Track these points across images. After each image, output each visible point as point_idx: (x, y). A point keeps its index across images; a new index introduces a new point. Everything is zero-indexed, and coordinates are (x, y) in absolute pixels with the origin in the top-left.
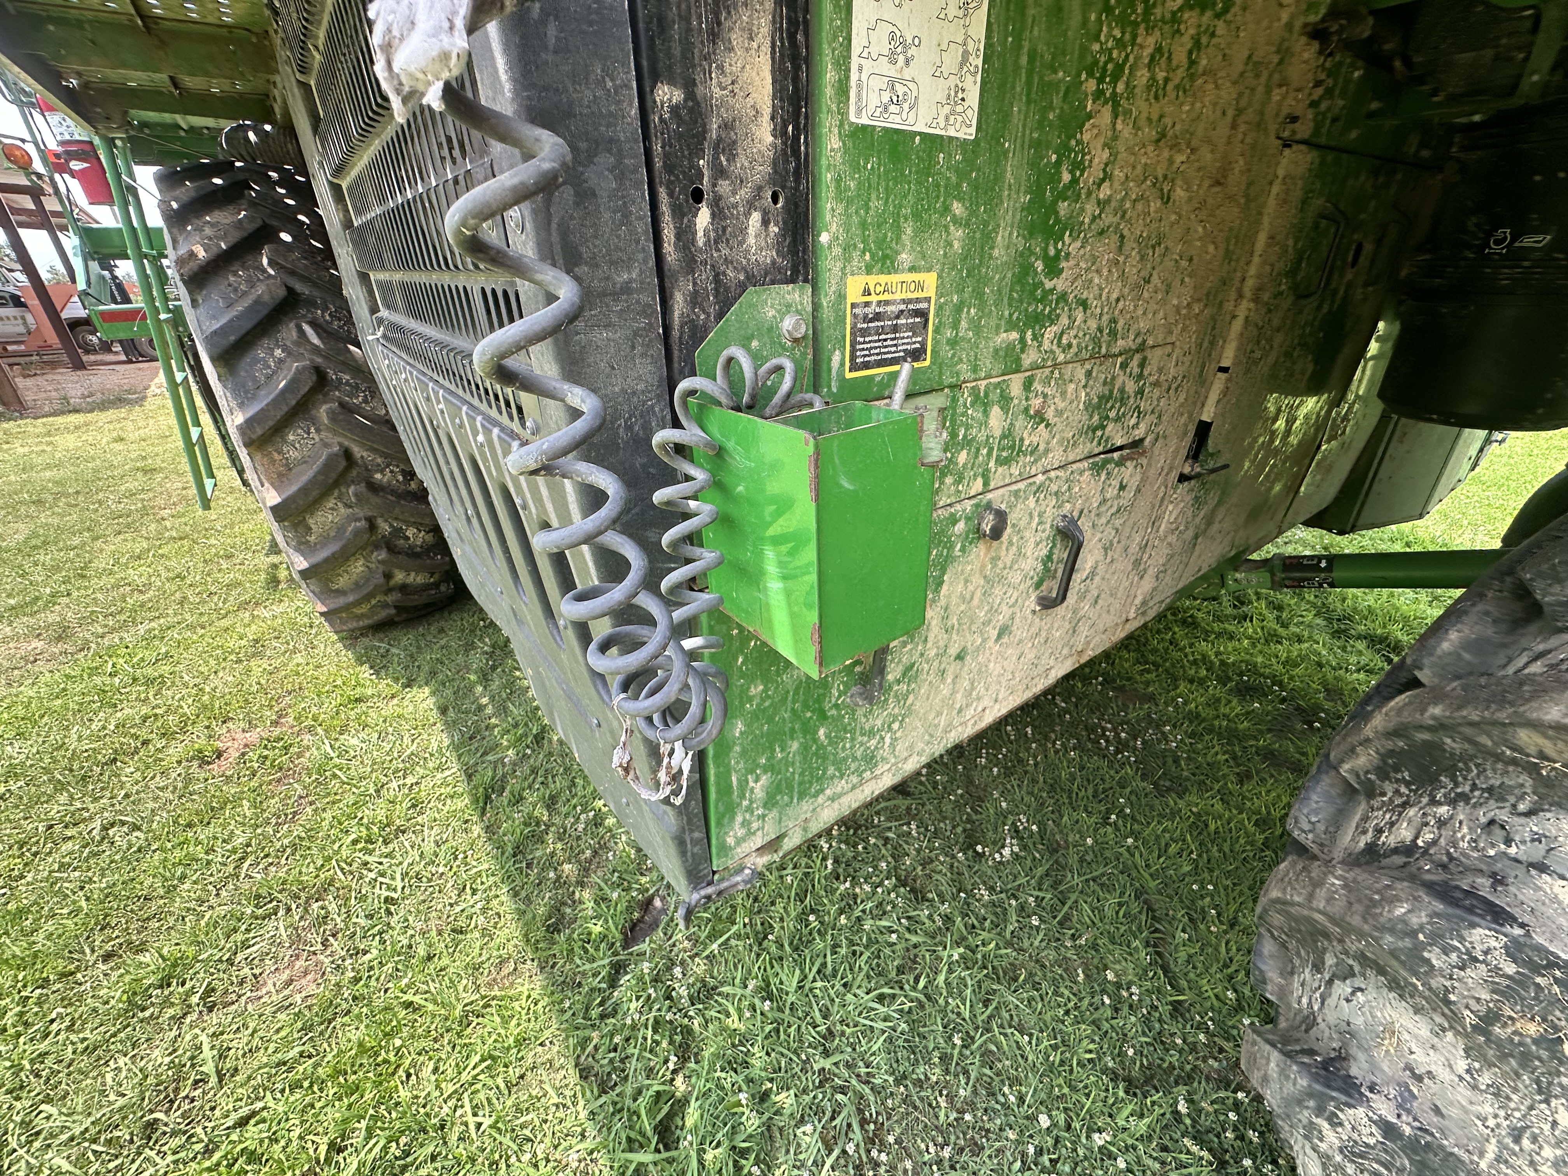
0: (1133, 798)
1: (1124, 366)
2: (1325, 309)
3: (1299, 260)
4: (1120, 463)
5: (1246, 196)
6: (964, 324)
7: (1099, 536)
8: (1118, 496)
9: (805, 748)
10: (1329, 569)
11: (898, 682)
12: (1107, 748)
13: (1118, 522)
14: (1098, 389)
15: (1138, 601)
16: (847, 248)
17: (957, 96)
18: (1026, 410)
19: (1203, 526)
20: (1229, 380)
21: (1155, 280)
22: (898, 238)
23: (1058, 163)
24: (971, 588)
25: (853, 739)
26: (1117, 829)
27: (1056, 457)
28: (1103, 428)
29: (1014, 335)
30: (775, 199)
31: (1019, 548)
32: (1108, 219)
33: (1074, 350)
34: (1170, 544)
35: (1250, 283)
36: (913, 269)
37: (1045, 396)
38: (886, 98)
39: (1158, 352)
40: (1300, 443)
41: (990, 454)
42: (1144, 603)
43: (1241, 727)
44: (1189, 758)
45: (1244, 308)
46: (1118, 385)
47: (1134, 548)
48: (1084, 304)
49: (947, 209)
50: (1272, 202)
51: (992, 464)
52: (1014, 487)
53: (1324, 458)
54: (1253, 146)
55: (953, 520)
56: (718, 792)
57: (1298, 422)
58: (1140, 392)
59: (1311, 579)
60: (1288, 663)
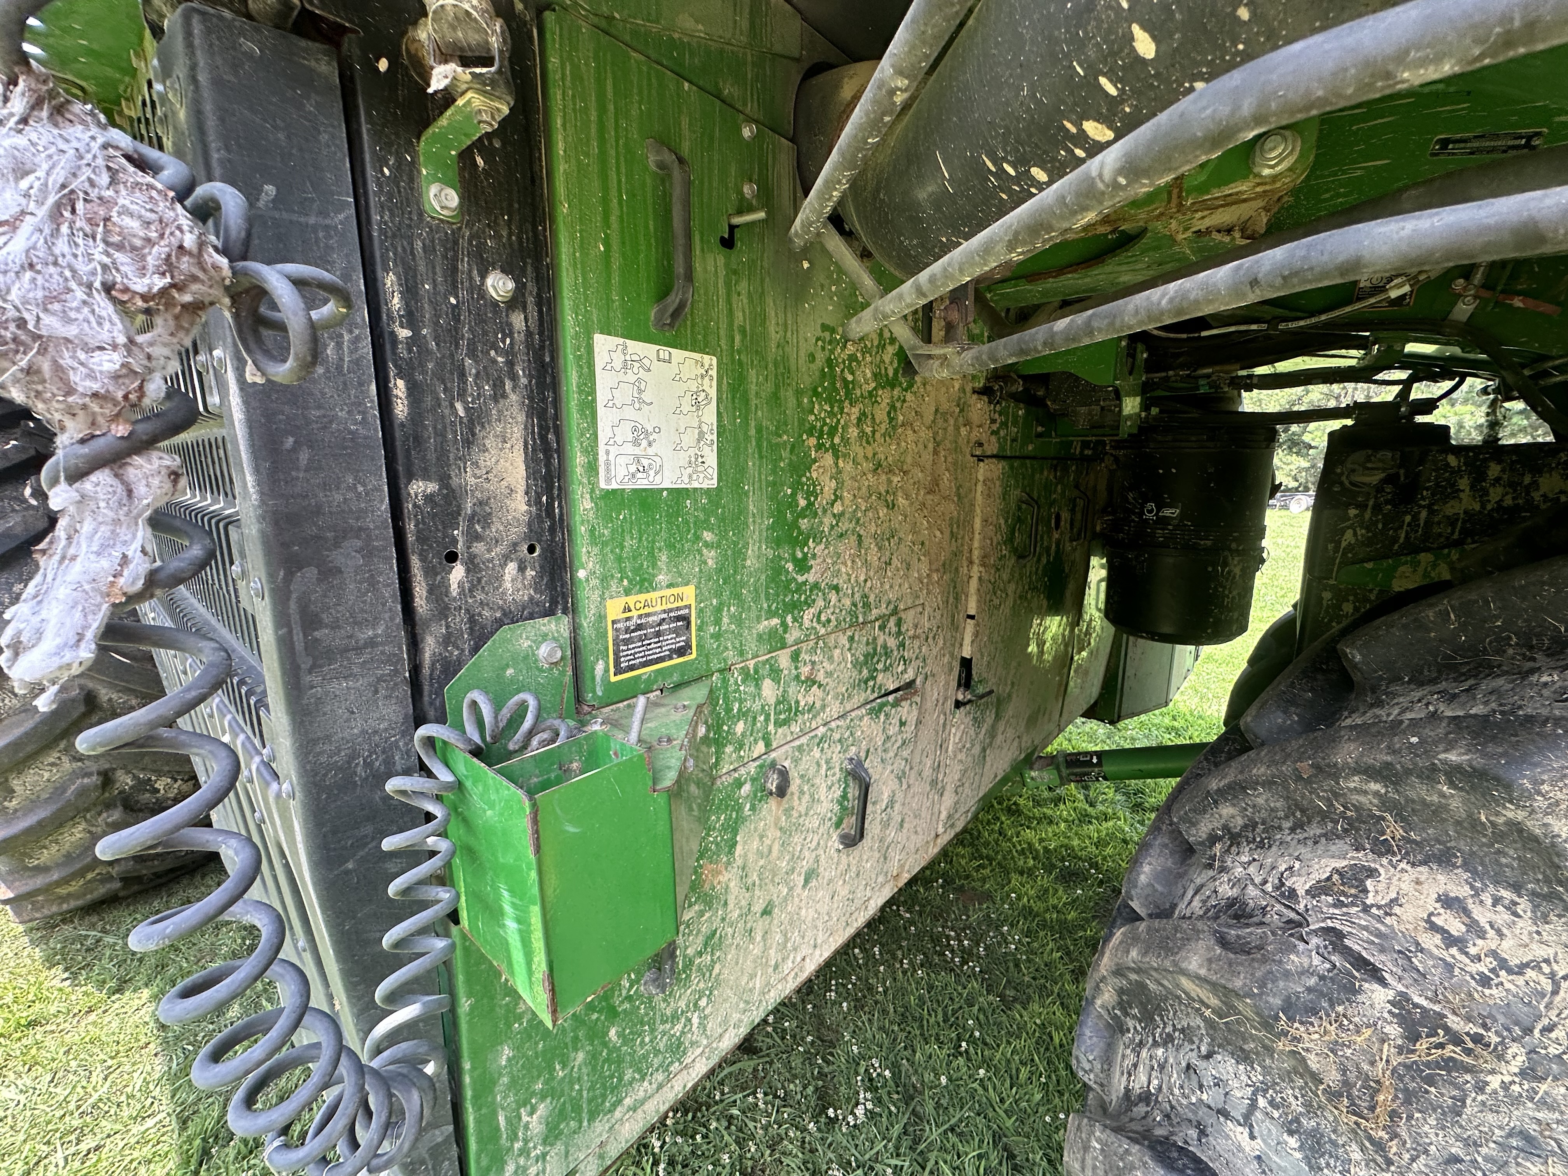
0: (981, 1017)
1: (882, 628)
2: (1044, 560)
3: (1013, 532)
4: (896, 704)
5: (959, 496)
6: (725, 620)
7: (889, 768)
8: (901, 732)
9: (594, 1056)
10: (1099, 764)
11: (700, 954)
12: (952, 959)
13: (905, 754)
14: (861, 650)
15: (944, 815)
16: (604, 580)
17: (698, 460)
18: (797, 677)
19: (988, 740)
20: (978, 625)
21: (895, 562)
22: (654, 565)
23: (794, 495)
24: (768, 842)
25: (653, 1030)
26: (969, 1059)
27: (834, 709)
28: (874, 678)
29: (775, 621)
30: (531, 550)
31: (812, 796)
32: (845, 525)
33: (834, 623)
34: (961, 761)
35: (976, 553)
36: (670, 586)
37: (813, 663)
38: (633, 469)
39: (912, 612)
40: (1055, 658)
41: (767, 719)
42: (949, 817)
43: (1069, 917)
44: (1029, 960)
45: (976, 570)
46: (880, 642)
47: (927, 772)
48: (836, 588)
49: (698, 538)
50: (979, 498)
51: (771, 727)
52: (797, 743)
53: (1079, 666)
54: (955, 464)
55: (739, 784)
56: (479, 1141)
57: (1048, 645)
58: (902, 645)
59: (1089, 774)
60: (1100, 844)
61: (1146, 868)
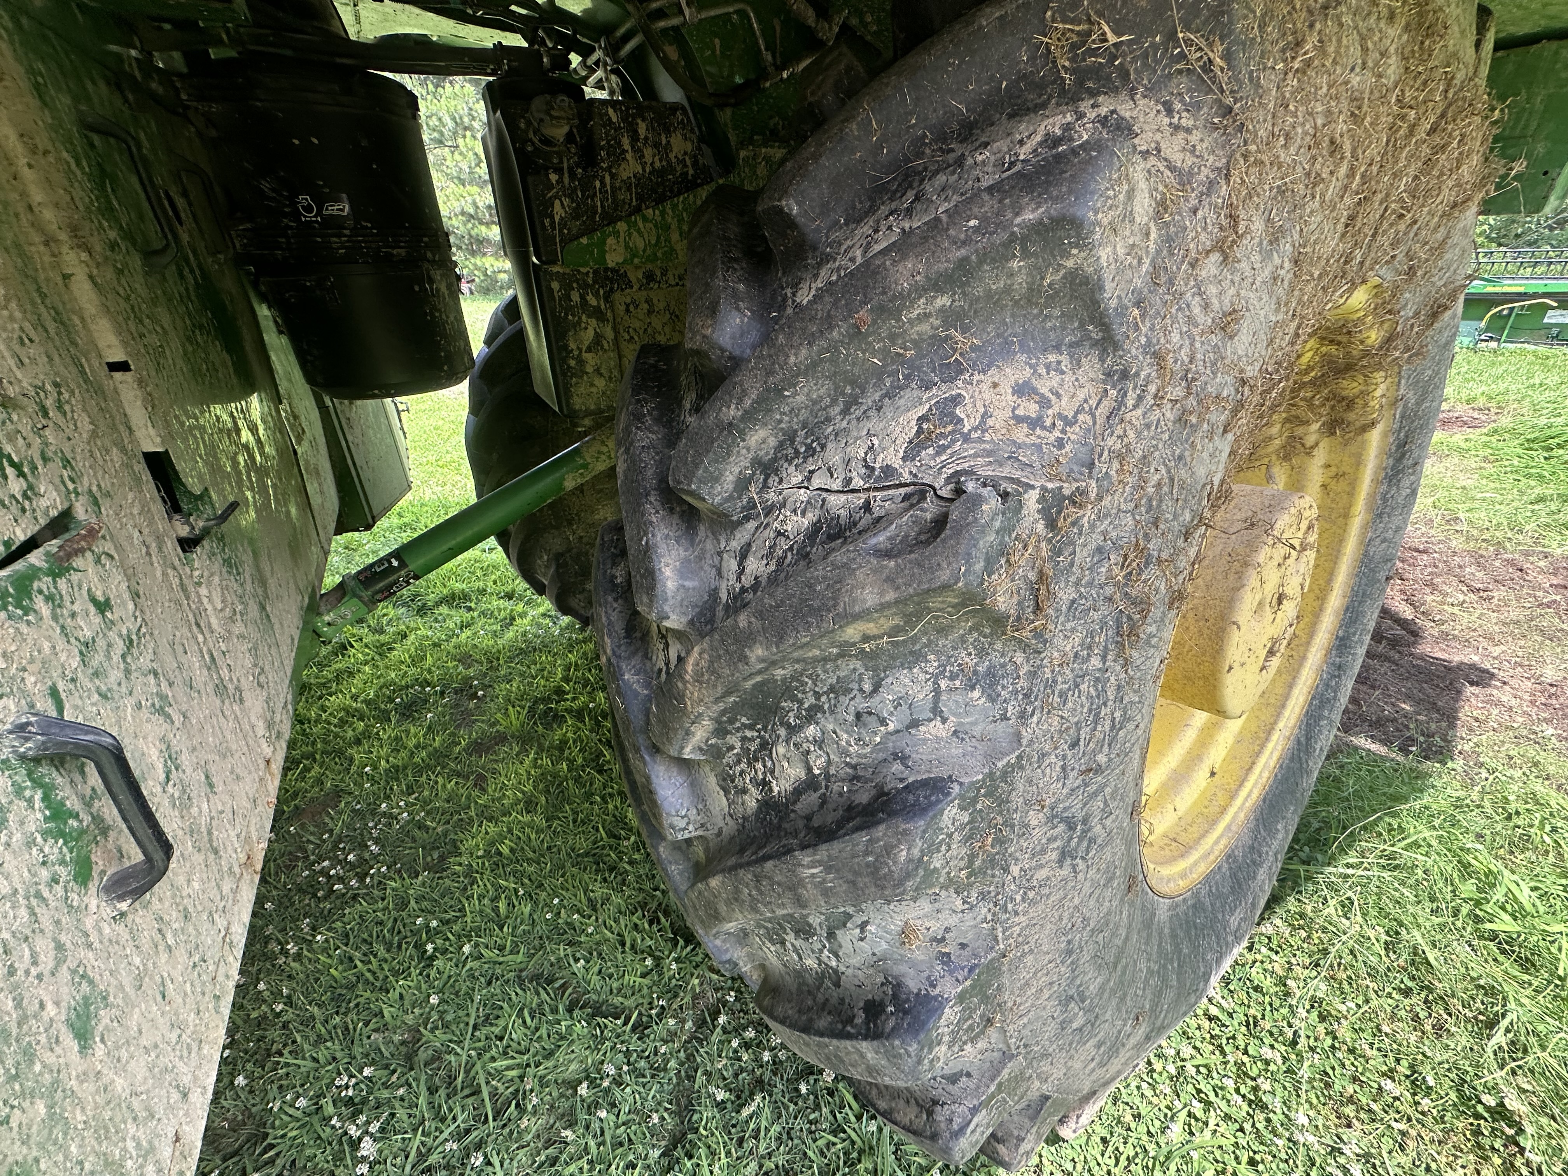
0: (425, 904)
2: (189, 278)
3: (104, 195)
4: (58, 568)
8: (107, 623)
10: (403, 564)
12: (348, 888)
15: (261, 730)
19: (260, 591)
20: (140, 384)
26: (445, 952)
34: (241, 636)
35: (48, 216)
40: (277, 453)
42: (269, 726)
43: (437, 744)
44: (428, 813)
45: (73, 261)
53: (307, 463)
57: (260, 429)
59: (395, 582)
60: (417, 659)
61: (668, 572)
